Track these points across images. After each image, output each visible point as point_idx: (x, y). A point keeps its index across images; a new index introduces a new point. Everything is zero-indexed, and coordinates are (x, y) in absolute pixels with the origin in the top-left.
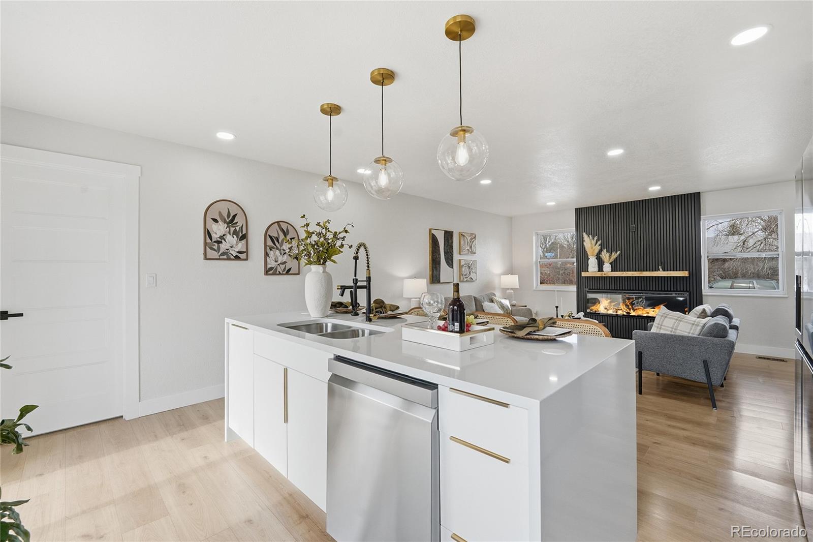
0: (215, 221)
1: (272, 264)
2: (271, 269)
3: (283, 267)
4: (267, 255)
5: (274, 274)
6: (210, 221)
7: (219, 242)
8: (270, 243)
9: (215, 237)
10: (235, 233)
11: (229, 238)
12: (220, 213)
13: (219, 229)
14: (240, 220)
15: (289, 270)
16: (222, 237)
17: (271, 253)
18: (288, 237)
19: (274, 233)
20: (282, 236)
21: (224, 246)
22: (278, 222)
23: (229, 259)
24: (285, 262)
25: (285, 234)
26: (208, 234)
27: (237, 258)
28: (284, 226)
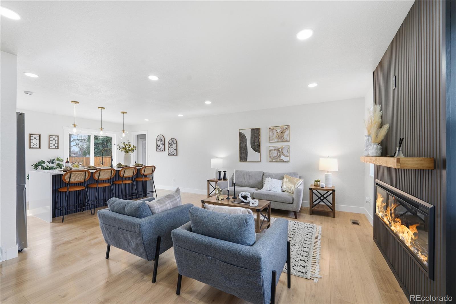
0: (158, 141)
1: (170, 152)
2: (170, 153)
3: (172, 153)
4: (168, 149)
5: (170, 155)
6: (157, 141)
7: (159, 147)
8: (169, 146)
9: (158, 145)
10: (162, 144)
11: (161, 145)
12: (159, 139)
13: (159, 143)
14: (163, 140)
15: (174, 154)
16: (159, 145)
17: (169, 149)
18: (174, 143)
19: (170, 143)
20: (172, 143)
21: (160, 147)
22: (171, 139)
23: (161, 151)
24: (173, 151)
25: (173, 142)
26: (157, 145)
27: (162, 150)
28: (173, 140)
